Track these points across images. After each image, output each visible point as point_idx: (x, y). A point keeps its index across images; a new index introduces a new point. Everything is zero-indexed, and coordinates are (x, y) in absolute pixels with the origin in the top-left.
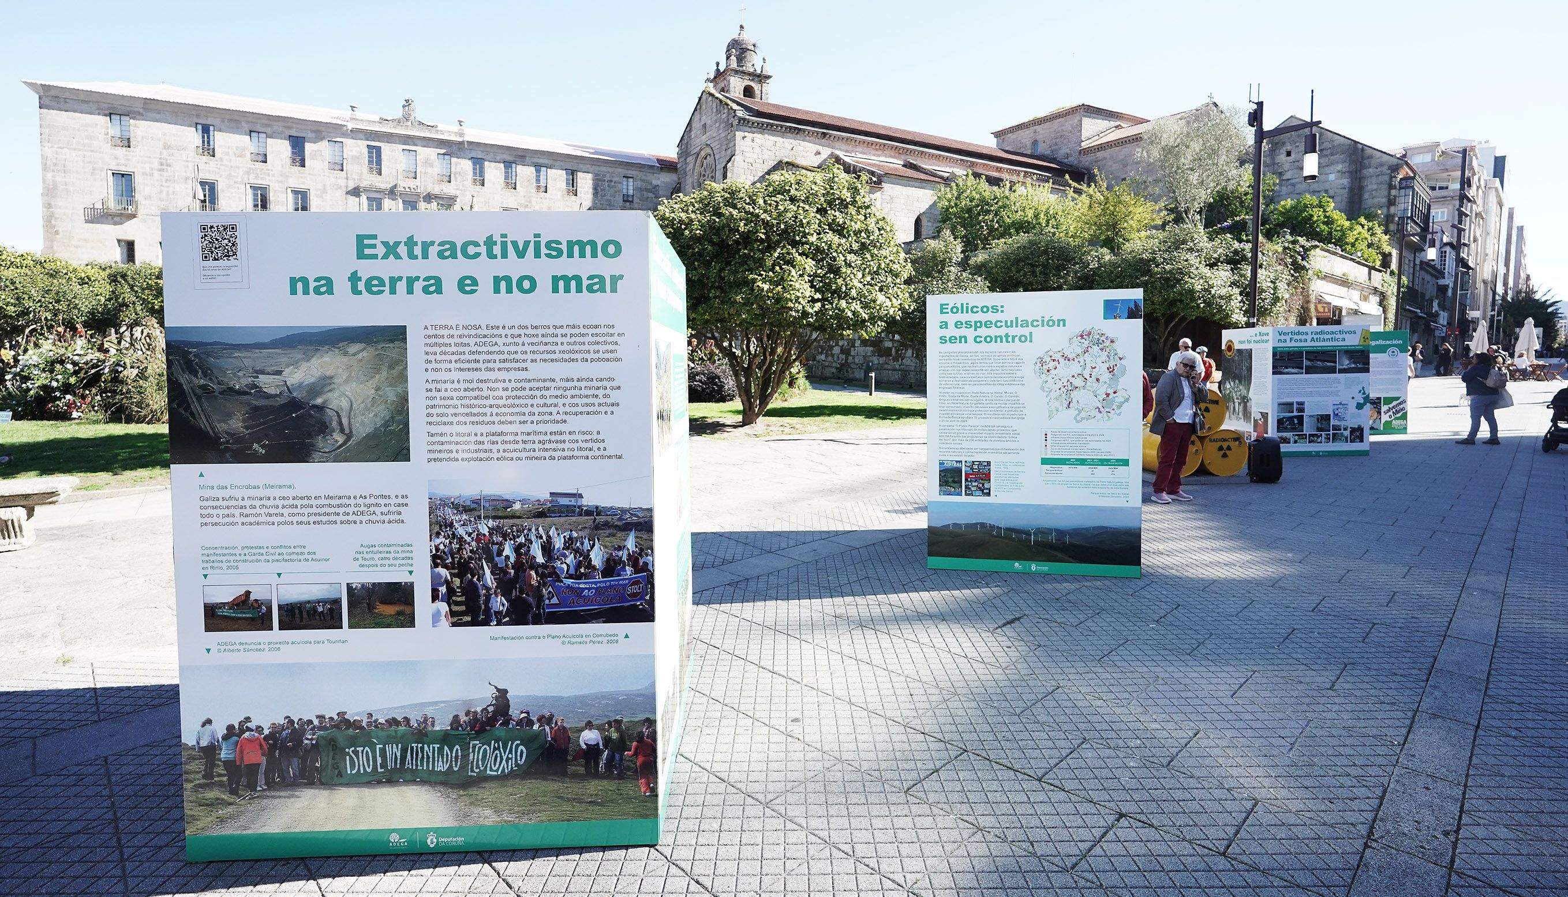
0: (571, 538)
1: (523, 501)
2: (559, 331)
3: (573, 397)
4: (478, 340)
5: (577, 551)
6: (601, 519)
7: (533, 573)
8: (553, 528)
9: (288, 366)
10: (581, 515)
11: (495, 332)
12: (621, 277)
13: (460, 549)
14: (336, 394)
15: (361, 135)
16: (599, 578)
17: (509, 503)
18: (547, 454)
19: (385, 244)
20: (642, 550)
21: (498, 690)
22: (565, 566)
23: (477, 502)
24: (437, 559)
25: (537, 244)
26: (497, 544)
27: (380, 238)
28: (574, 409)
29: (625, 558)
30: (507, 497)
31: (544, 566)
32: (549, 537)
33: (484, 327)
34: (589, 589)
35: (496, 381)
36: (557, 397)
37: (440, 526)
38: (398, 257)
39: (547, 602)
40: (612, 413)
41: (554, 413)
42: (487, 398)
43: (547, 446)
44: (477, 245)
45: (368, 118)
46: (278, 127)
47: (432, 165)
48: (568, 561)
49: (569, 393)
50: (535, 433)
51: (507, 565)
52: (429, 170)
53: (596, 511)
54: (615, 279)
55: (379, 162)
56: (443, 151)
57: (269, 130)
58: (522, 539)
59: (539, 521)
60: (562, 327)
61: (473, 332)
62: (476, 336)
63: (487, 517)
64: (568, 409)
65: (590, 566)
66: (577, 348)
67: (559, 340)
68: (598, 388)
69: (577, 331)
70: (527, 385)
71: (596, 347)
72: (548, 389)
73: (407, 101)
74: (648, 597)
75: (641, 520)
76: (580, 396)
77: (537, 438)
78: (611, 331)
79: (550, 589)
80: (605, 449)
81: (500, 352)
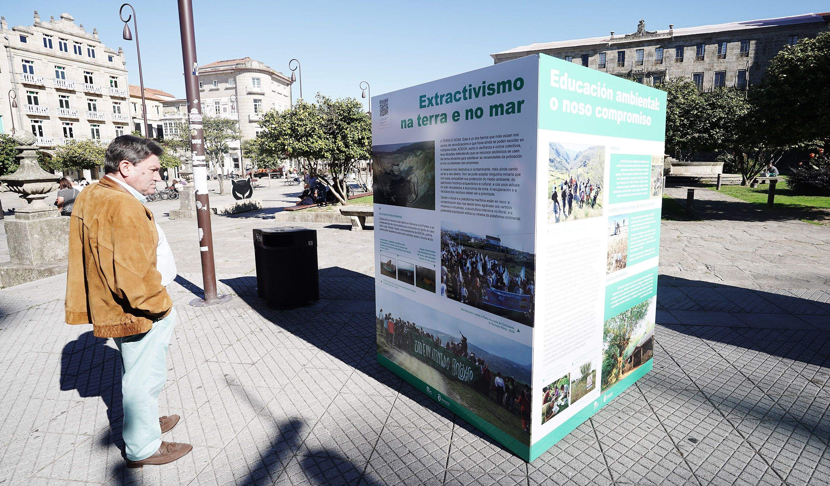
0: (494, 264)
1: (476, 238)
2: (492, 140)
3: (497, 180)
4: (460, 147)
5: (497, 272)
6: (509, 256)
7: (478, 279)
8: (487, 256)
9: (401, 162)
10: (499, 251)
11: (466, 142)
12: (523, 101)
13: (451, 259)
14: (413, 176)
15: (615, 47)
16: (506, 291)
17: (469, 238)
18: (485, 213)
19: (428, 99)
20: (528, 279)
21: (463, 337)
22: (491, 279)
23: (457, 235)
24: (443, 261)
25: (484, 87)
26: (464, 259)
27: (427, 97)
28: (498, 187)
29: (519, 283)
30: (469, 235)
31: (482, 276)
32: (485, 260)
33: (462, 139)
34: (502, 296)
35: (466, 169)
36: (490, 179)
37: (444, 245)
38: (432, 105)
39: (483, 297)
40: (516, 191)
41: (489, 189)
42: (462, 179)
43: (486, 208)
44: (459, 93)
45: (620, 36)
46: (577, 52)
47: (652, 56)
48: (493, 277)
49: (496, 177)
50: (481, 200)
51: (468, 272)
52: (650, 58)
53: (506, 251)
54: (520, 103)
55: (623, 60)
56: (658, 46)
57: (573, 54)
58: (474, 259)
59: (481, 250)
60: (493, 137)
61: (457, 142)
62: (459, 145)
63: (461, 244)
64: (495, 187)
65: (502, 283)
66: (500, 149)
67: (492, 145)
68: (509, 175)
69: (500, 139)
70: (478, 172)
71: (509, 149)
72: (487, 175)
73: (640, 22)
74: (530, 311)
75: (528, 261)
76: (501, 180)
77: (481, 203)
78: (517, 138)
79: (485, 290)
80: (512, 213)
81: (468, 153)
